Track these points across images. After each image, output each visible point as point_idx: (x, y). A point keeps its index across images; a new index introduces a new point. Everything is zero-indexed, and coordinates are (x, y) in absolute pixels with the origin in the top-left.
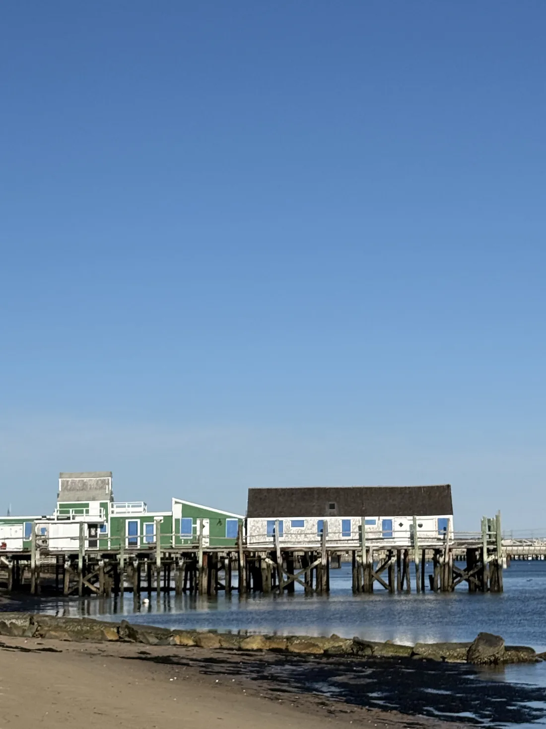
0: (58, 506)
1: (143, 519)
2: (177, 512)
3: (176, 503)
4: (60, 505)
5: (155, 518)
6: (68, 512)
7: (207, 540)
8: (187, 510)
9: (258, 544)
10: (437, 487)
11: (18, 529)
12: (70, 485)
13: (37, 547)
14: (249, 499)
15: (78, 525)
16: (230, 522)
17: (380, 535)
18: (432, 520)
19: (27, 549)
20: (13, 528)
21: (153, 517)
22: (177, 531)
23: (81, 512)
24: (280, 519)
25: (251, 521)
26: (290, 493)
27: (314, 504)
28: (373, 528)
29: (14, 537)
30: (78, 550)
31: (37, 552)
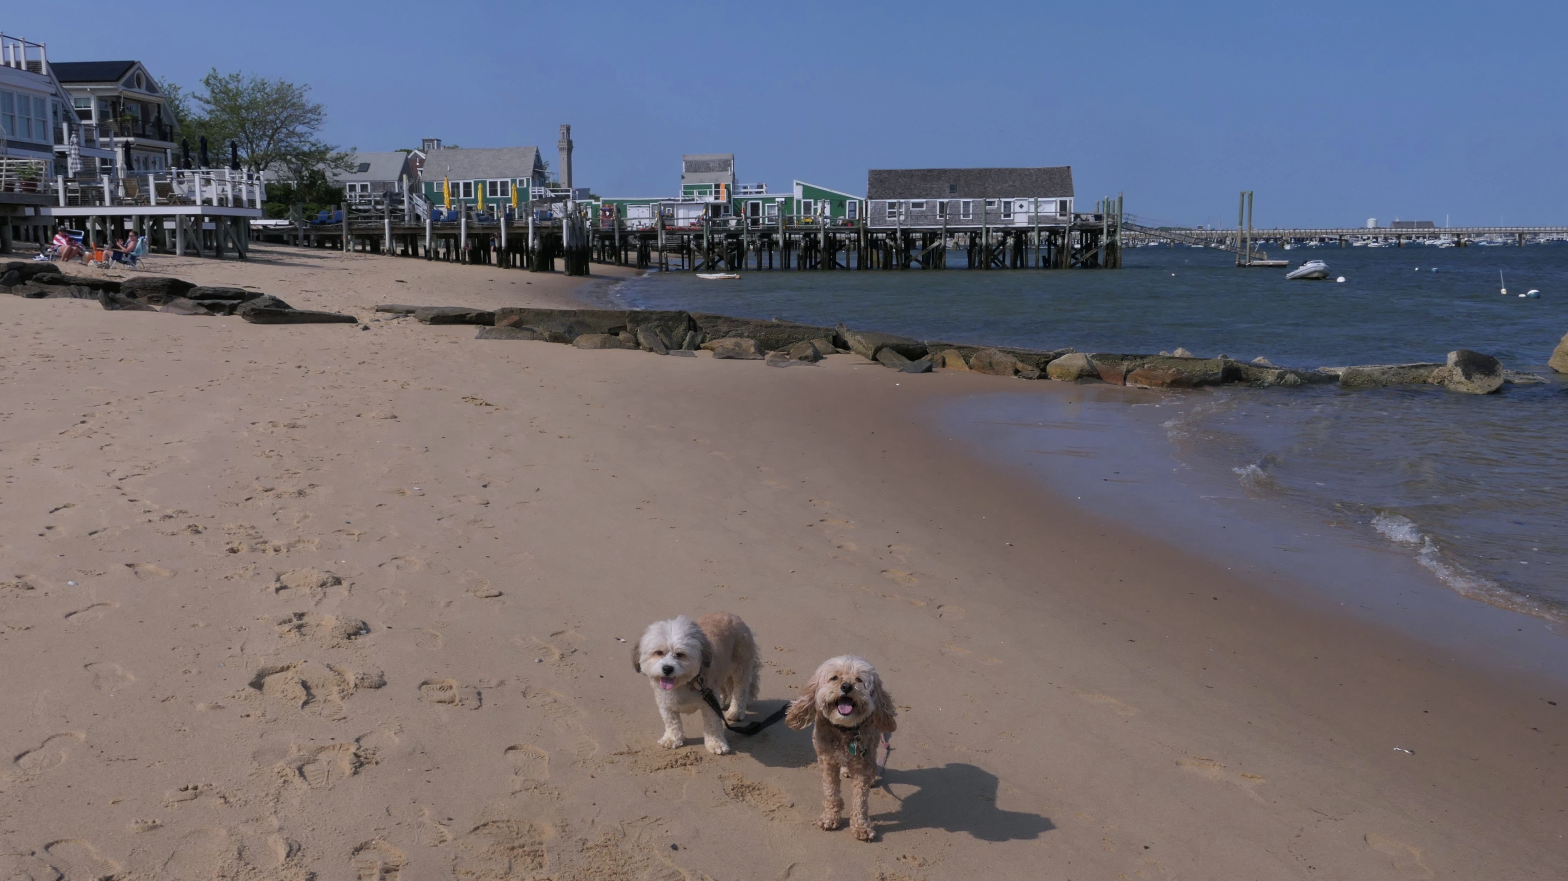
0: (683, 188)
1: (765, 200)
2: (797, 193)
3: (797, 184)
4: (684, 186)
5: (777, 200)
6: (692, 193)
7: (828, 221)
8: (808, 192)
9: (879, 225)
10: (1057, 168)
11: (644, 209)
12: (694, 167)
13: (663, 226)
14: (869, 180)
15: (703, 206)
16: (849, 203)
17: (1000, 216)
18: (1053, 201)
19: (654, 228)
20: (640, 209)
21: (775, 198)
22: (799, 212)
23: (705, 193)
24: (902, 201)
25: (871, 203)
26: (910, 174)
27: (934, 186)
28: (993, 210)
29: (640, 217)
30: (702, 230)
31: (663, 231)
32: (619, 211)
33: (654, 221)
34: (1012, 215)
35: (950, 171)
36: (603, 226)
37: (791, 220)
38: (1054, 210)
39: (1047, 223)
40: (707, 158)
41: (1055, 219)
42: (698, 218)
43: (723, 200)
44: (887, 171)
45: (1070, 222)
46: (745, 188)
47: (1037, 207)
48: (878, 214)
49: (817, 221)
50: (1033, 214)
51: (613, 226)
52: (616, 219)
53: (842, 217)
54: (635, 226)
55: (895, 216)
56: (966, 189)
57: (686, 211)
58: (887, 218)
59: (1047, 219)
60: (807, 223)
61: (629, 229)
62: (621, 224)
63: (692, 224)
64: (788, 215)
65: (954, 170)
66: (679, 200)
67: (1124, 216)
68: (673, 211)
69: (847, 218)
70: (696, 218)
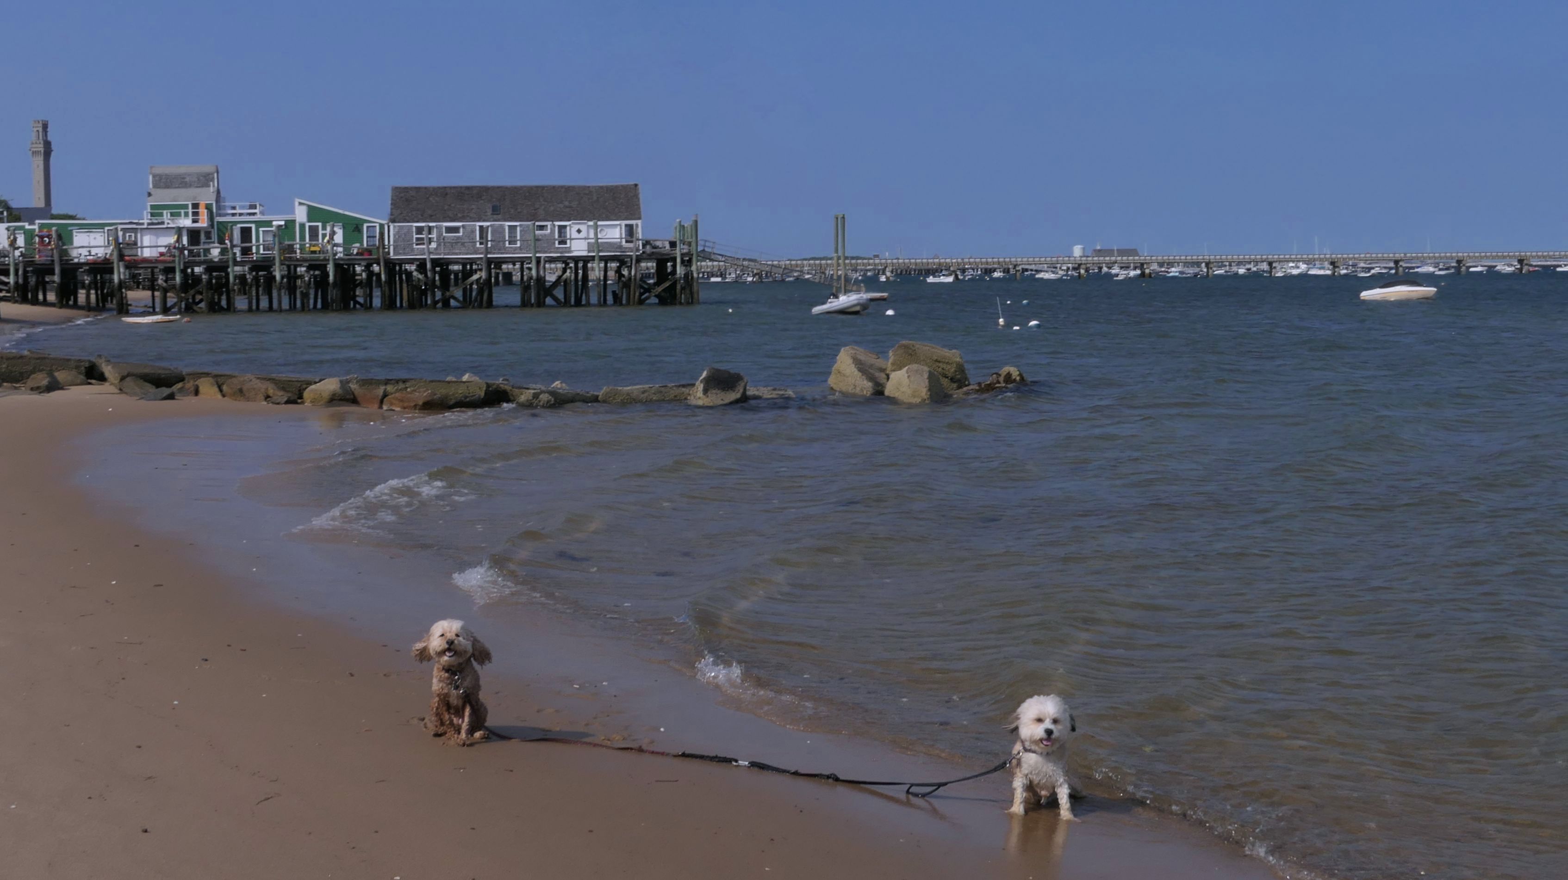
0: (149, 207)
1: (259, 224)
2: (300, 215)
3: (300, 204)
4: (151, 205)
5: (274, 223)
6: (161, 215)
7: (340, 249)
8: (314, 213)
9: (404, 254)
10: (622, 186)
11: (98, 235)
12: (164, 182)
13: (121, 257)
14: (392, 199)
15: (174, 231)
16: (368, 227)
17: (554, 243)
18: (617, 225)
19: (108, 260)
20: (91, 234)
21: (271, 221)
22: (302, 238)
23: (179, 215)
24: (431, 224)
25: (394, 227)
26: (443, 192)
27: (473, 207)
28: (545, 235)
29: (92, 245)
30: (174, 261)
31: (121, 263)
32: (60, 237)
33: (109, 251)
34: (568, 241)
35: (493, 188)
36: (40, 257)
37: (291, 249)
38: (618, 236)
39: (610, 252)
40: (182, 170)
41: (619, 247)
42: (168, 246)
43: (203, 223)
44: (416, 188)
45: (638, 250)
46: (234, 208)
47: (596, 234)
48: (403, 240)
49: (325, 249)
50: (593, 241)
51: (52, 256)
52: (56, 248)
53: (358, 245)
54: (82, 257)
55: (423, 244)
56: (512, 211)
57: (153, 238)
58: (415, 246)
59: (610, 246)
60: (314, 252)
61: (76, 260)
62: (64, 253)
63: (162, 254)
64: (287, 243)
65: (498, 187)
66: (143, 224)
67: (700, 243)
68: (136, 237)
69: (365, 245)
70: (166, 247)
